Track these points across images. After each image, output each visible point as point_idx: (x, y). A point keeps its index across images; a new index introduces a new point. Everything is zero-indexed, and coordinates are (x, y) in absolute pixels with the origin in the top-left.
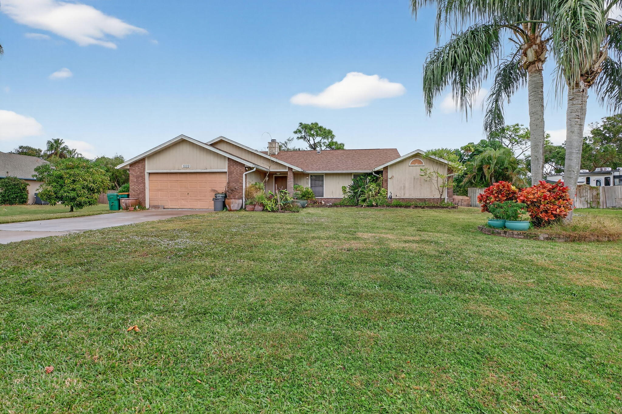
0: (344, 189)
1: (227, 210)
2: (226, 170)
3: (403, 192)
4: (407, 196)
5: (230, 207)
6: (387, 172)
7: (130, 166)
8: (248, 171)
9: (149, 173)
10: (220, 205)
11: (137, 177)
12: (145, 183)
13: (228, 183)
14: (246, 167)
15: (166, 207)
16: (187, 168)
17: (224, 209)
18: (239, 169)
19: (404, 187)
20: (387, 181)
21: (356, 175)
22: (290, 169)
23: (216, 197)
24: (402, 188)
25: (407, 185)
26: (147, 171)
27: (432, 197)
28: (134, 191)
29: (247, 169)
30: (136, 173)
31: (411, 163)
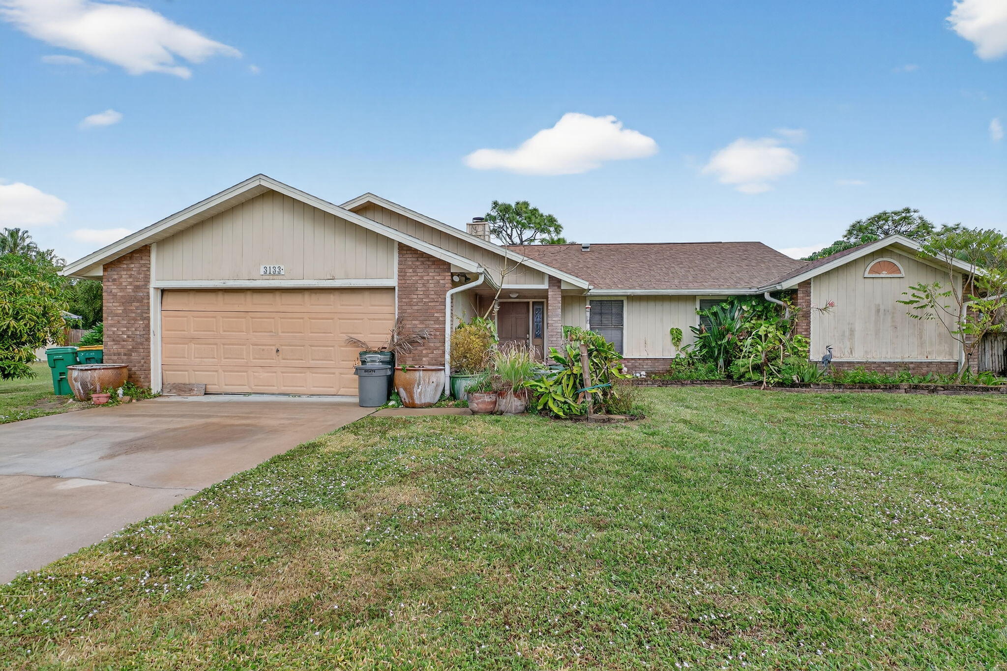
0: (676, 336)
1: (401, 402)
2: (393, 282)
3: (848, 344)
4: (858, 356)
5: (410, 394)
6: (808, 294)
7: (105, 269)
8: (460, 284)
9: (163, 291)
10: (377, 386)
11: (127, 301)
12: (148, 319)
13: (400, 321)
14: (452, 275)
15: (211, 389)
16: (276, 274)
17: (389, 400)
18: (433, 277)
19: (852, 332)
20: (807, 315)
21: (707, 302)
22: (555, 282)
23: (364, 362)
24: (847, 334)
25: (858, 327)
26: (156, 282)
27: (924, 360)
28: (116, 341)
29: (456, 279)
30: (123, 289)
31: (871, 271)
